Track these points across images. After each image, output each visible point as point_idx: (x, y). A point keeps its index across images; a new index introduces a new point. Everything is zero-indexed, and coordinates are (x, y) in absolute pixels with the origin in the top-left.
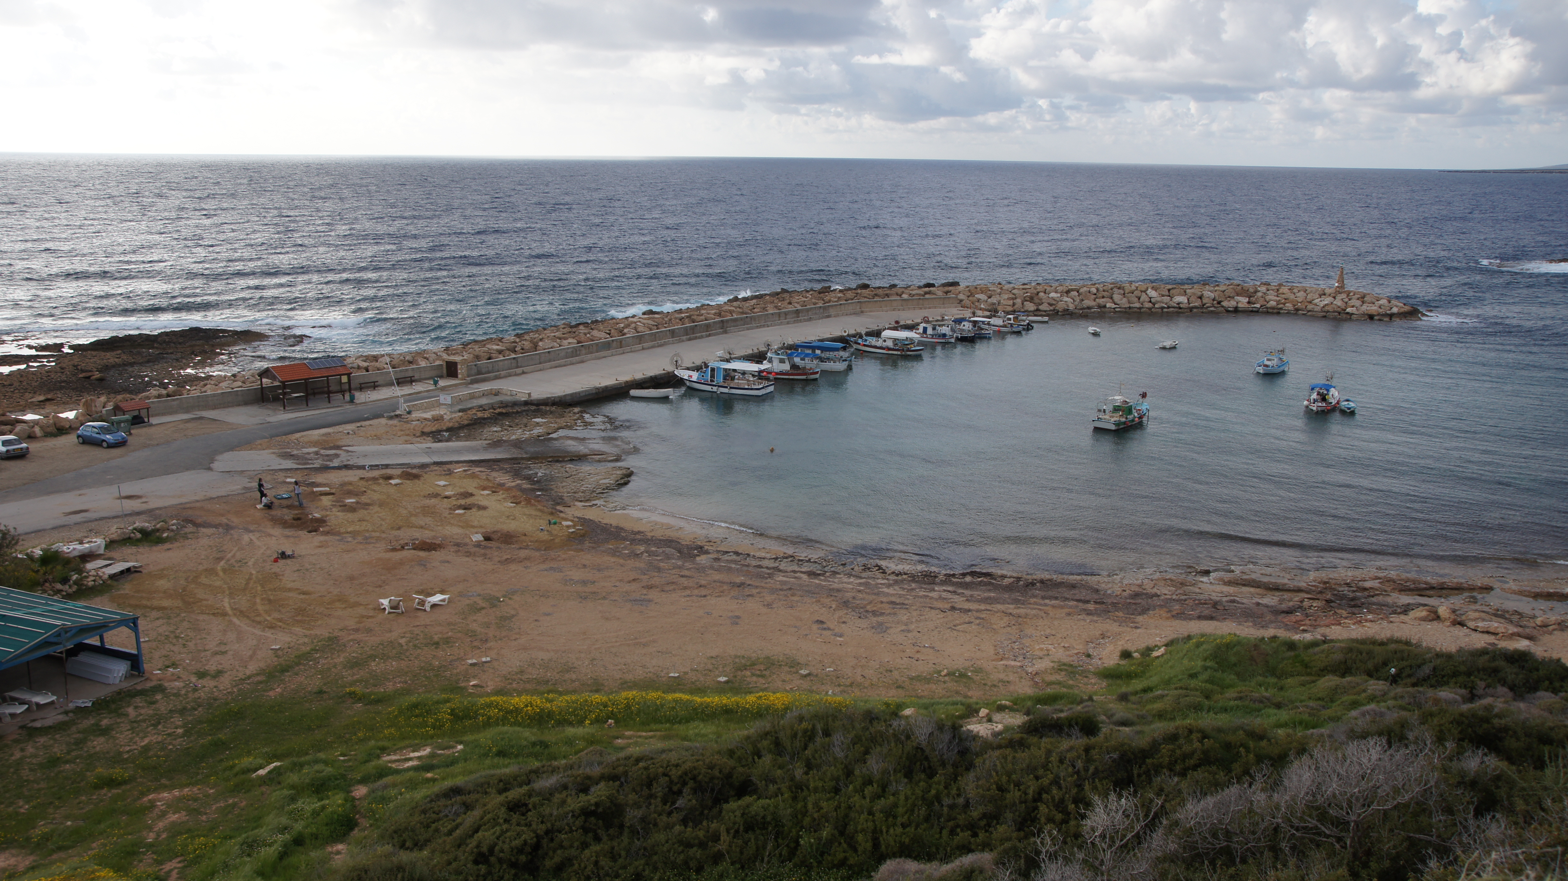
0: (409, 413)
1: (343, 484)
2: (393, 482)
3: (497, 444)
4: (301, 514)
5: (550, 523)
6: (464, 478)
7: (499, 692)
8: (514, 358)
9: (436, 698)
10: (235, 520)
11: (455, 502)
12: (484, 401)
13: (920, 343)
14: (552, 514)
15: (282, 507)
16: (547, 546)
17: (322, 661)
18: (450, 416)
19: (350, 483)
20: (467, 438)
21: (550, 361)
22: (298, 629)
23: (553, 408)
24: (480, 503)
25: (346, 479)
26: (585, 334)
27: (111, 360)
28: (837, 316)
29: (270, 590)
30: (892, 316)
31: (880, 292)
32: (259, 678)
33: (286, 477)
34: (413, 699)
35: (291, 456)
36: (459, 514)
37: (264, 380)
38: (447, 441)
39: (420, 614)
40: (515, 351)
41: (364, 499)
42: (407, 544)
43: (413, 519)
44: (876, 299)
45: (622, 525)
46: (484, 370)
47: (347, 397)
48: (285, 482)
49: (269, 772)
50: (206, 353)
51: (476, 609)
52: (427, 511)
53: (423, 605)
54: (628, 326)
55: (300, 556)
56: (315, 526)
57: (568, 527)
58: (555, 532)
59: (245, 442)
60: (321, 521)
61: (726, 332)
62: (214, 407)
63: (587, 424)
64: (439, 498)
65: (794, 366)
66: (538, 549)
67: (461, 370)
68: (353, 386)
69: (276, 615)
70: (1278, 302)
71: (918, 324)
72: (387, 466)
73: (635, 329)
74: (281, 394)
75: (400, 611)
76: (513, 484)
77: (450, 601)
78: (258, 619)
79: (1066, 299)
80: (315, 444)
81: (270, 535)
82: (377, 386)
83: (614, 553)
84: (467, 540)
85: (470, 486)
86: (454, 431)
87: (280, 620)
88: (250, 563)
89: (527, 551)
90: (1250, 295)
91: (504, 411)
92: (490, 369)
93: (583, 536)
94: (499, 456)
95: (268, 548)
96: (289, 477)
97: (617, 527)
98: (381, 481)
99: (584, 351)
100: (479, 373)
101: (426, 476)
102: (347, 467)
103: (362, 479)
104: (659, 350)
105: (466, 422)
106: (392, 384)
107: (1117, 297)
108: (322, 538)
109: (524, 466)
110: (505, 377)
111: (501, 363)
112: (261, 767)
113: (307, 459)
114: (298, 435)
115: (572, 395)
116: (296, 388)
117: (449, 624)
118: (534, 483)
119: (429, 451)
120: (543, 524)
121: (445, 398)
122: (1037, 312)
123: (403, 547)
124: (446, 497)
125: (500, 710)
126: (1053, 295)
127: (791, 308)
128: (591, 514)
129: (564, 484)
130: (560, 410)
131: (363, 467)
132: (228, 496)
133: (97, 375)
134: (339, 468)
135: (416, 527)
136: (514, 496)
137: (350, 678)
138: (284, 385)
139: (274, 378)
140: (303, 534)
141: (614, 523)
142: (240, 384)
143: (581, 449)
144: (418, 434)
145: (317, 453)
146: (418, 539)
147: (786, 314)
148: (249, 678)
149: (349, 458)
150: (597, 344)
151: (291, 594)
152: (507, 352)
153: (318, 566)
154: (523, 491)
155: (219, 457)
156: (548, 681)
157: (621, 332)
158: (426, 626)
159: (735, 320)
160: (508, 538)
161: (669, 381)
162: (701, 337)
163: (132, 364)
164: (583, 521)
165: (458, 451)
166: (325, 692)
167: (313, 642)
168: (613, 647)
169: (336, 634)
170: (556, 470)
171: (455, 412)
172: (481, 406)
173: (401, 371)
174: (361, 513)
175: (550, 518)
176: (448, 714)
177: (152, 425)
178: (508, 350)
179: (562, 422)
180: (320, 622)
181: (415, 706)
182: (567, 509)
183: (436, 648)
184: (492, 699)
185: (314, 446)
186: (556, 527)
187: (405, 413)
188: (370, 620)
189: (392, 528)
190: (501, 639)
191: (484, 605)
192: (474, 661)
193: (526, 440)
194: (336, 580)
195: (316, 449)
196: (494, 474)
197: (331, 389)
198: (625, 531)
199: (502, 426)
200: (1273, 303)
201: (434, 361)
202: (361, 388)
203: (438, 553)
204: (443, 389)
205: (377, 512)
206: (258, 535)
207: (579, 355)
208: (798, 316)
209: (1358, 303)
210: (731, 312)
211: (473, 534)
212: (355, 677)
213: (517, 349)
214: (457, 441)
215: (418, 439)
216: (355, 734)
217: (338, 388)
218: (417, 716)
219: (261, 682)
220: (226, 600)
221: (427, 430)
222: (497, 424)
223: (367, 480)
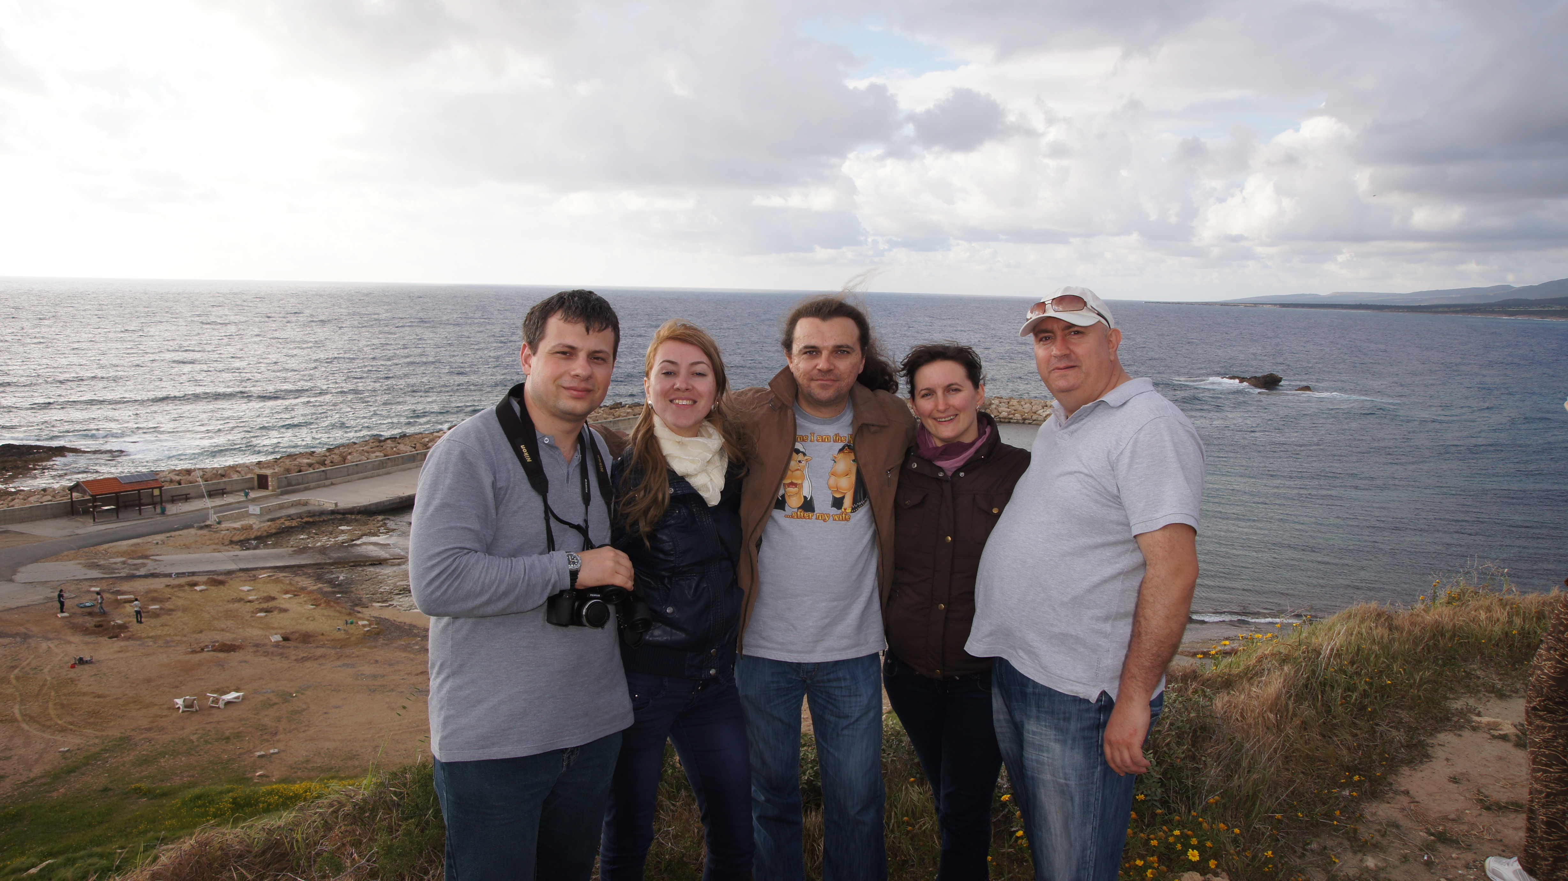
0: (219, 523)
1: (148, 592)
2: (198, 588)
3: (302, 550)
4: (103, 621)
5: (347, 623)
6: (268, 583)
7: (284, 780)
8: (323, 471)
9: (219, 788)
10: (35, 629)
11: (256, 605)
12: (292, 511)
14: (350, 614)
15: (84, 614)
16: (342, 644)
17: (111, 761)
18: (258, 525)
19: (156, 591)
20: (274, 546)
21: (357, 473)
22: (89, 731)
23: (359, 517)
24: (281, 606)
25: (152, 587)
26: (392, 448)
29: (65, 695)
32: (43, 780)
33: (91, 586)
34: (197, 791)
35: (97, 566)
36: (261, 617)
37: (74, 494)
38: (255, 548)
39: (214, 711)
40: (324, 465)
41: (168, 605)
42: (207, 646)
43: (215, 623)
45: (414, 623)
46: (294, 482)
47: (159, 510)
48: (89, 591)
49: (41, 870)
50: (19, 468)
51: (268, 705)
52: (228, 615)
53: (217, 703)
55: (99, 661)
56: (116, 632)
57: (364, 626)
58: (351, 631)
59: (52, 553)
60: (123, 627)
62: (22, 521)
63: (389, 531)
64: (242, 602)
66: (334, 647)
67: (272, 483)
68: (164, 498)
69: (69, 719)
72: (193, 574)
74: (91, 507)
75: (194, 709)
76: (315, 588)
77: (244, 698)
78: (49, 723)
80: (123, 554)
81: (69, 642)
82: (189, 498)
83: (405, 649)
84: (266, 641)
85: (273, 590)
86: (262, 539)
87: (71, 723)
88: (46, 670)
89: (323, 650)
91: (311, 520)
92: (300, 481)
93: (378, 634)
94: (303, 562)
95: (65, 655)
96: (94, 586)
97: (410, 625)
98: (187, 588)
99: (390, 464)
100: (289, 484)
101: (231, 582)
102: (154, 575)
103: (168, 586)
105: (274, 531)
106: (202, 496)
108: (123, 643)
109: (326, 571)
110: (314, 488)
111: (310, 476)
112: (34, 866)
113: (113, 569)
114: (106, 546)
115: (377, 504)
116: (106, 501)
117: (241, 720)
118: (335, 586)
119: (235, 559)
120: (340, 624)
121: (254, 509)
123: (203, 650)
124: (250, 601)
125: (280, 797)
128: (387, 614)
129: (364, 586)
130: (364, 518)
131: (169, 575)
132: (29, 606)
134: (146, 576)
135: (218, 630)
136: (315, 599)
137: (138, 775)
138: (94, 499)
139: (84, 492)
140: (104, 640)
141: (408, 621)
142: (49, 498)
143: (383, 554)
144: (227, 542)
145: (124, 563)
146: (218, 641)
148: (32, 781)
149: (156, 567)
150: (402, 457)
151: (85, 698)
152: (317, 466)
153: (116, 670)
154: (324, 594)
155: (23, 569)
156: (332, 769)
158: (218, 722)
160: (306, 638)
164: (379, 621)
165: (264, 558)
166: (111, 790)
167: (103, 743)
168: (396, 734)
169: (128, 734)
170: (357, 574)
171: (264, 522)
172: (289, 516)
173: (213, 484)
174: (165, 619)
175: (347, 618)
176: (230, 803)
178: (318, 463)
179: (365, 529)
180: (112, 723)
181: (199, 797)
182: (364, 610)
183: (227, 742)
184: (274, 786)
185: (122, 556)
186: (352, 626)
187: (215, 523)
188: (163, 719)
189: (194, 632)
190: (290, 732)
191: (277, 701)
192: (262, 753)
193: (331, 546)
194: (133, 683)
195: (124, 559)
196: (297, 579)
197: (142, 501)
198: (418, 628)
199: (308, 534)
201: (246, 474)
202: (174, 500)
203: (237, 654)
204: (254, 500)
205: (181, 617)
206: (56, 642)
207: (386, 467)
211: (272, 635)
212: (143, 774)
213: (326, 462)
214: (264, 548)
215: (227, 548)
216: (136, 827)
217: (150, 500)
218: (199, 807)
219: (45, 784)
220: (17, 707)
221: (236, 539)
222: (303, 532)
223: (173, 587)
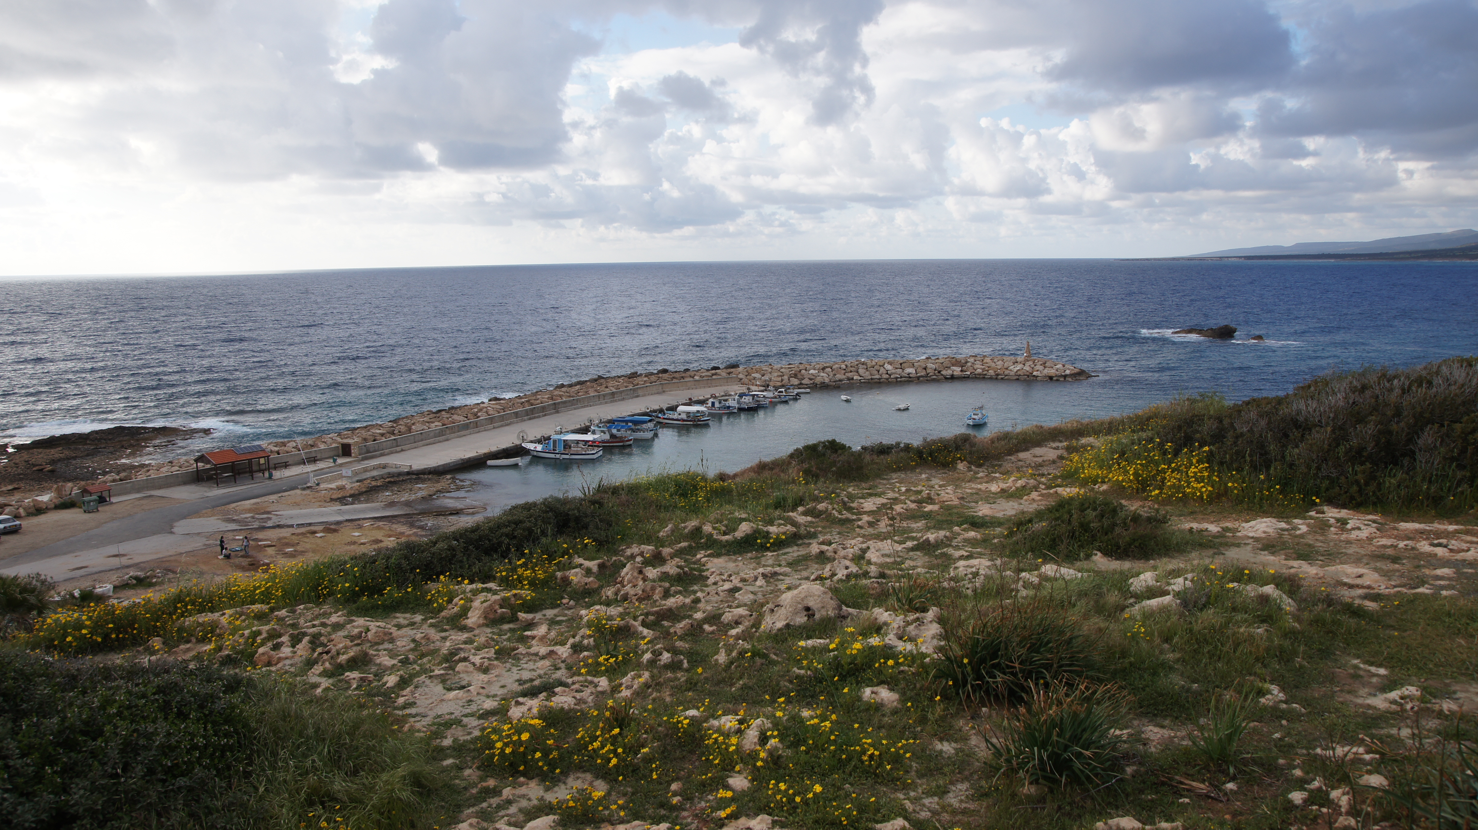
0: (318, 484)
1: (280, 539)
2: (318, 535)
3: (392, 504)
8: (394, 439)
10: (205, 568)
12: (375, 473)
13: (710, 414)
15: (236, 556)
18: (351, 485)
19: (285, 538)
20: (367, 501)
21: (422, 441)
23: (431, 476)
25: (282, 535)
26: (447, 418)
27: (57, 456)
28: (644, 396)
30: (684, 395)
31: (677, 375)
35: (233, 520)
37: (199, 465)
38: (352, 504)
40: (394, 434)
41: (299, 548)
44: (675, 381)
46: (371, 450)
47: (267, 474)
48: (236, 539)
50: (134, 446)
54: (481, 410)
59: (193, 512)
61: (558, 412)
62: (160, 488)
63: (458, 487)
65: (612, 436)
67: (354, 450)
68: (271, 465)
70: (983, 370)
71: (707, 399)
72: (310, 524)
73: (487, 412)
74: (215, 474)
79: (822, 374)
80: (249, 511)
82: (288, 465)
86: (356, 497)
90: (962, 364)
91: (392, 480)
92: (376, 448)
94: (395, 513)
96: (238, 535)
98: (309, 535)
99: (448, 432)
100: (368, 452)
101: (343, 530)
102: (279, 526)
103: (293, 534)
104: (507, 428)
105: (364, 489)
106: (300, 463)
107: (861, 371)
110: (388, 454)
111: (384, 444)
113: (247, 522)
114: (234, 505)
115: (443, 465)
116: (225, 468)
119: (339, 513)
121: (347, 472)
122: (800, 386)
126: (812, 371)
127: (607, 391)
130: (435, 477)
131: (292, 526)
132: (193, 551)
133: (49, 468)
134: (273, 527)
138: (216, 467)
139: (208, 462)
142: (177, 468)
143: (459, 505)
144: (328, 500)
145: (253, 517)
147: (604, 396)
149: (279, 520)
150: (457, 426)
152: (388, 435)
155: (177, 524)
157: (476, 415)
159: (565, 402)
161: (518, 451)
162: (539, 417)
163: (75, 458)
165: (363, 511)
170: (441, 521)
171: (355, 482)
172: (373, 477)
173: (305, 453)
177: (112, 503)
178: (388, 433)
179: (439, 486)
185: (249, 513)
187: (314, 485)
193: (414, 500)
195: (251, 515)
196: (395, 526)
197: (252, 469)
199: (392, 491)
200: (979, 371)
201: (331, 444)
202: (277, 467)
204: (343, 465)
207: (445, 435)
208: (613, 397)
209: (1041, 368)
210: (561, 396)
213: (395, 432)
214: (360, 503)
215: (329, 504)
217: (258, 468)
221: (334, 497)
222: (387, 490)
223: (298, 535)
